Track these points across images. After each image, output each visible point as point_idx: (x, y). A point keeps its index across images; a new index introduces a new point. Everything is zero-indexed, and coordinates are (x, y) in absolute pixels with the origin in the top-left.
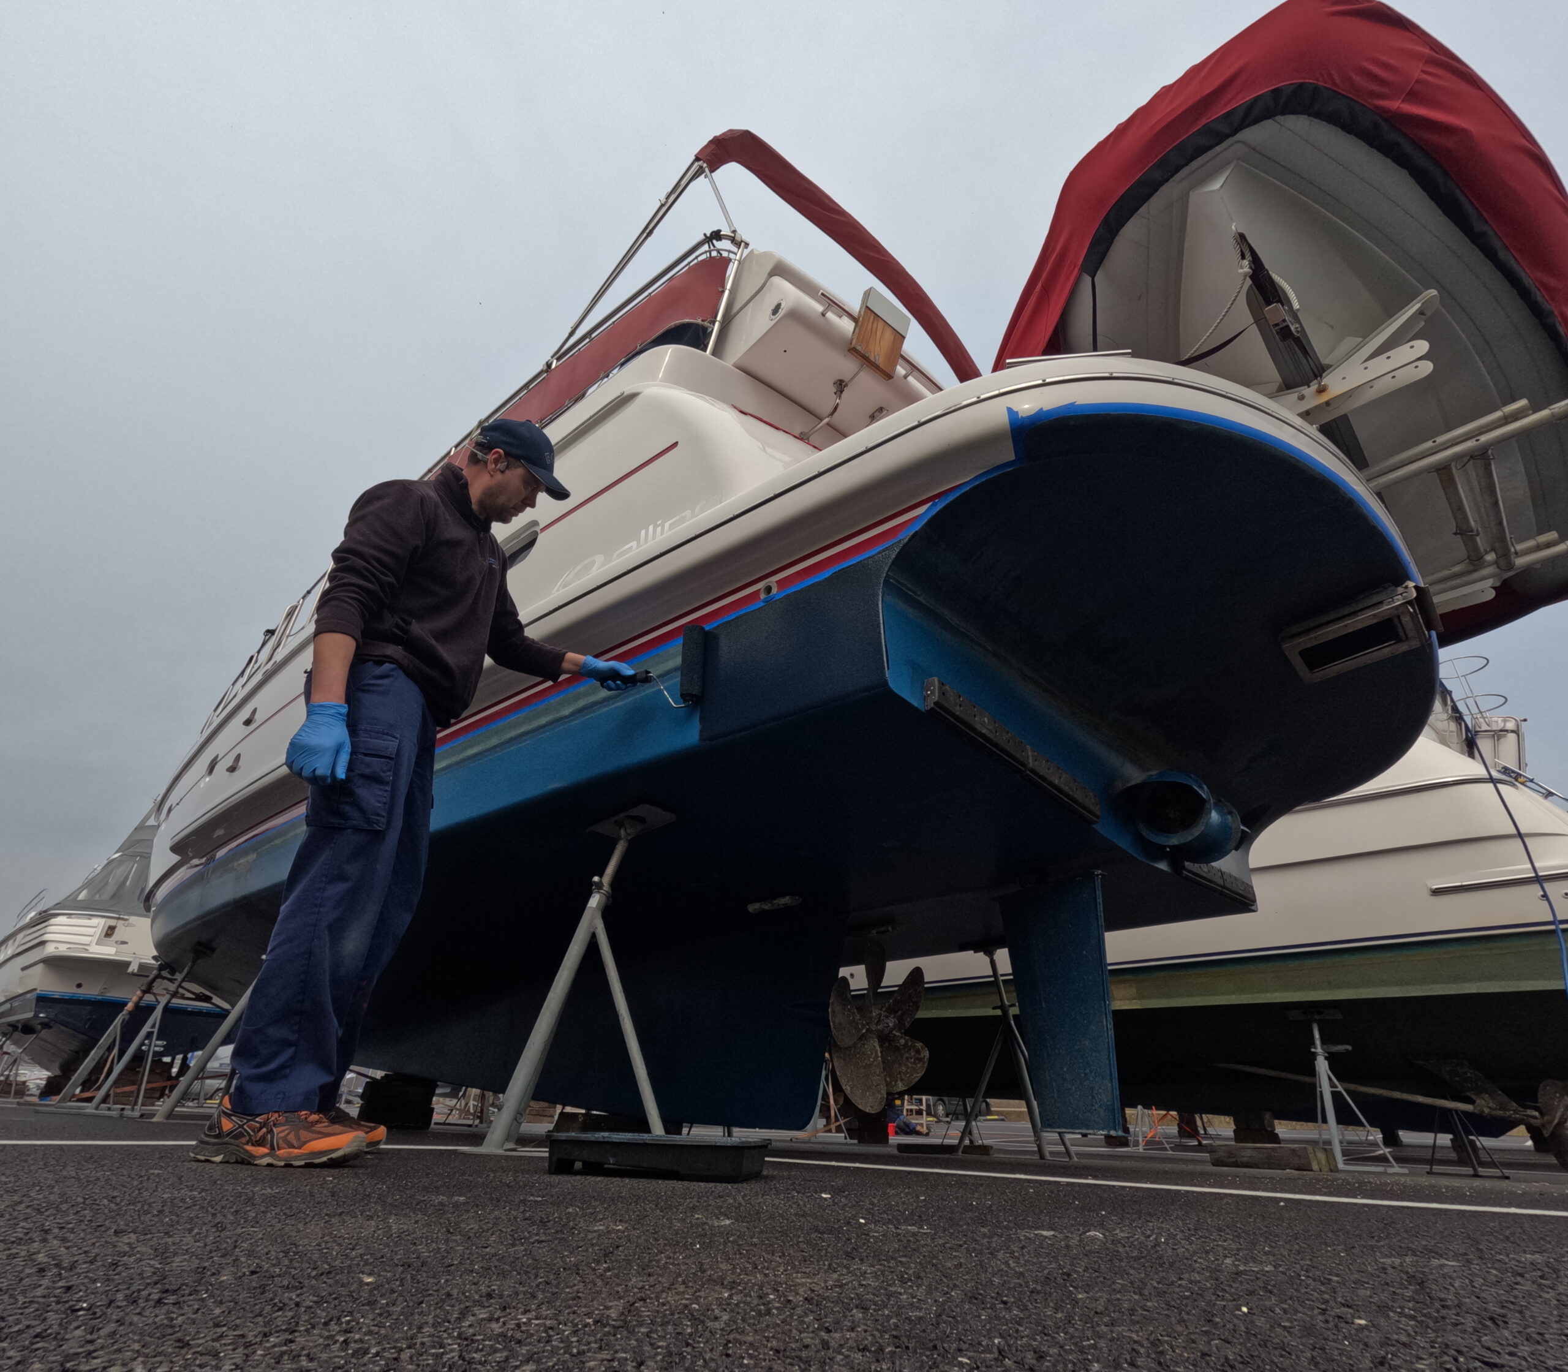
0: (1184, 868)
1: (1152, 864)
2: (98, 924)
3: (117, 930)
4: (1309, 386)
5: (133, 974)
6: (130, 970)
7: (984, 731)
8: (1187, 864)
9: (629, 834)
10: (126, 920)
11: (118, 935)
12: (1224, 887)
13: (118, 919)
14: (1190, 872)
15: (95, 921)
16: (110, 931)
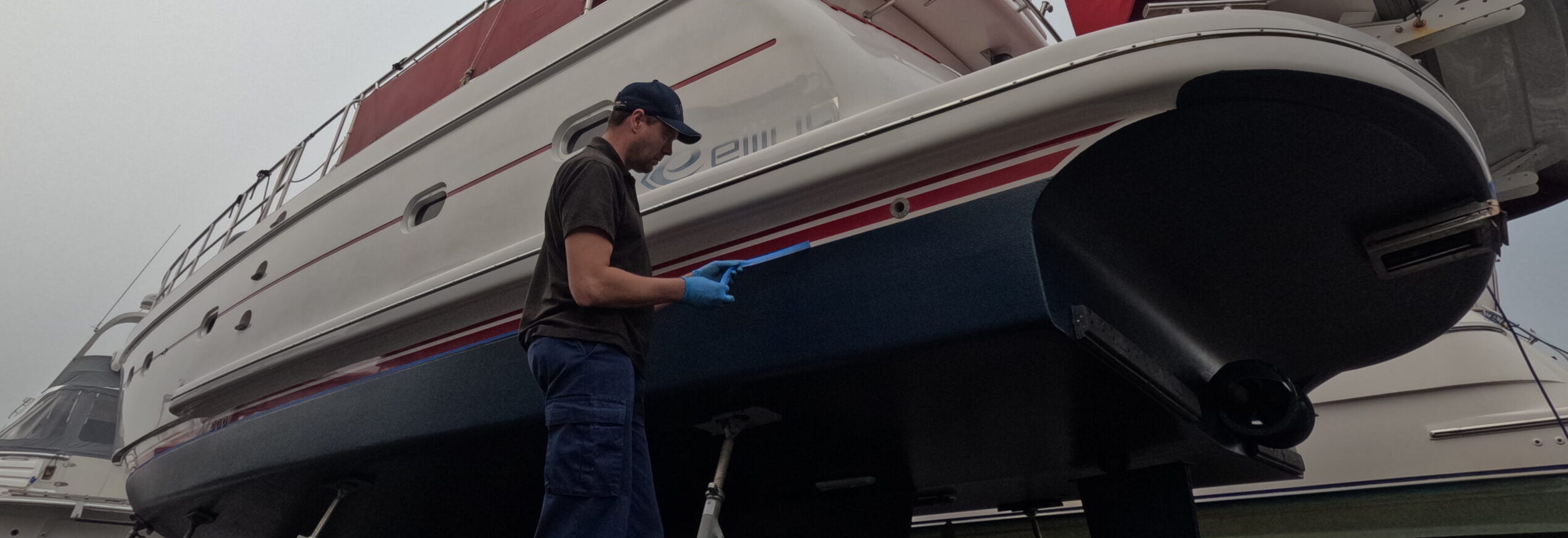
0: (1258, 451)
1: (1227, 448)
2: (35, 465)
3: (56, 471)
4: (1405, 20)
5: (77, 520)
6: (73, 515)
7: (1121, 352)
8: (1260, 447)
9: (733, 433)
10: (66, 459)
11: (56, 477)
12: (1284, 463)
13: (56, 458)
14: (1262, 454)
15: (32, 462)
16: (48, 472)
